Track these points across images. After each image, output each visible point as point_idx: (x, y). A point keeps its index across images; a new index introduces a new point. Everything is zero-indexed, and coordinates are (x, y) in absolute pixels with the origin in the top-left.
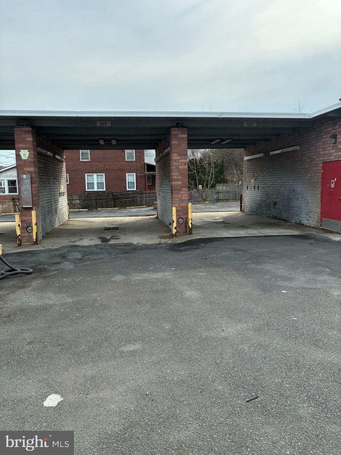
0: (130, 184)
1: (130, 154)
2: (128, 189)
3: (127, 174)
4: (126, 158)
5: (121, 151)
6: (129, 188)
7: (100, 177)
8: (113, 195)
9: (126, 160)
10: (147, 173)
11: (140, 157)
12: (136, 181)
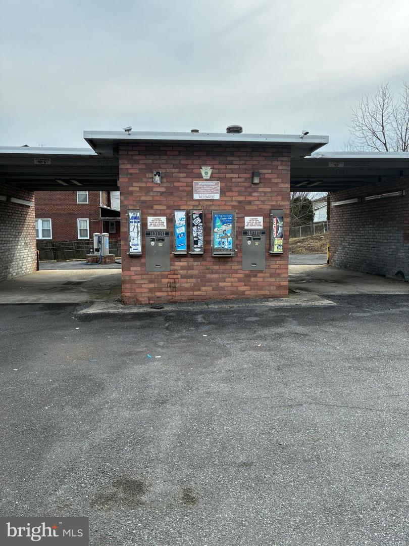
0: (82, 231)
1: (82, 197)
2: (79, 238)
3: (78, 220)
4: (78, 200)
5: (71, 192)
6: (81, 236)
7: (46, 222)
8: (53, 245)
9: (78, 202)
10: (102, 218)
11: (94, 200)
12: (90, 228)
